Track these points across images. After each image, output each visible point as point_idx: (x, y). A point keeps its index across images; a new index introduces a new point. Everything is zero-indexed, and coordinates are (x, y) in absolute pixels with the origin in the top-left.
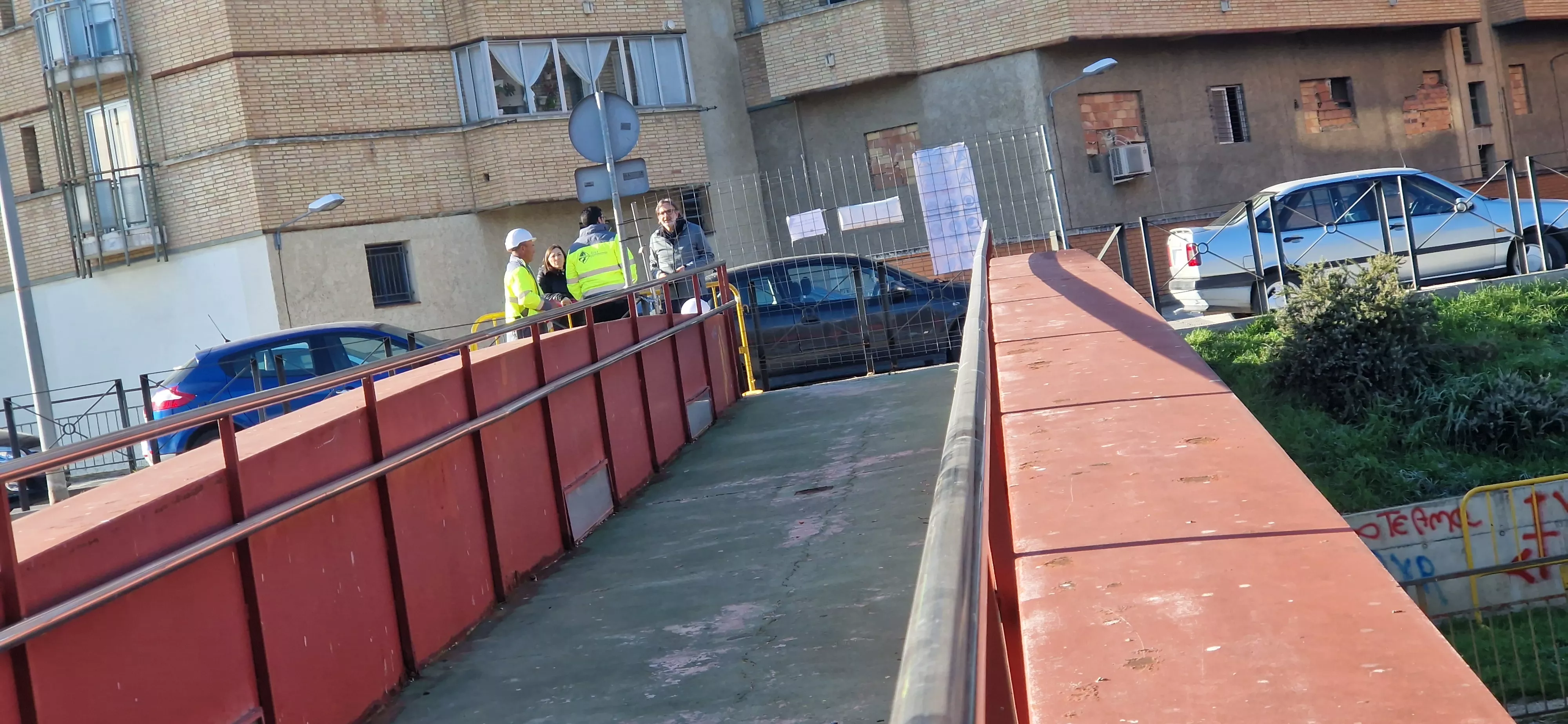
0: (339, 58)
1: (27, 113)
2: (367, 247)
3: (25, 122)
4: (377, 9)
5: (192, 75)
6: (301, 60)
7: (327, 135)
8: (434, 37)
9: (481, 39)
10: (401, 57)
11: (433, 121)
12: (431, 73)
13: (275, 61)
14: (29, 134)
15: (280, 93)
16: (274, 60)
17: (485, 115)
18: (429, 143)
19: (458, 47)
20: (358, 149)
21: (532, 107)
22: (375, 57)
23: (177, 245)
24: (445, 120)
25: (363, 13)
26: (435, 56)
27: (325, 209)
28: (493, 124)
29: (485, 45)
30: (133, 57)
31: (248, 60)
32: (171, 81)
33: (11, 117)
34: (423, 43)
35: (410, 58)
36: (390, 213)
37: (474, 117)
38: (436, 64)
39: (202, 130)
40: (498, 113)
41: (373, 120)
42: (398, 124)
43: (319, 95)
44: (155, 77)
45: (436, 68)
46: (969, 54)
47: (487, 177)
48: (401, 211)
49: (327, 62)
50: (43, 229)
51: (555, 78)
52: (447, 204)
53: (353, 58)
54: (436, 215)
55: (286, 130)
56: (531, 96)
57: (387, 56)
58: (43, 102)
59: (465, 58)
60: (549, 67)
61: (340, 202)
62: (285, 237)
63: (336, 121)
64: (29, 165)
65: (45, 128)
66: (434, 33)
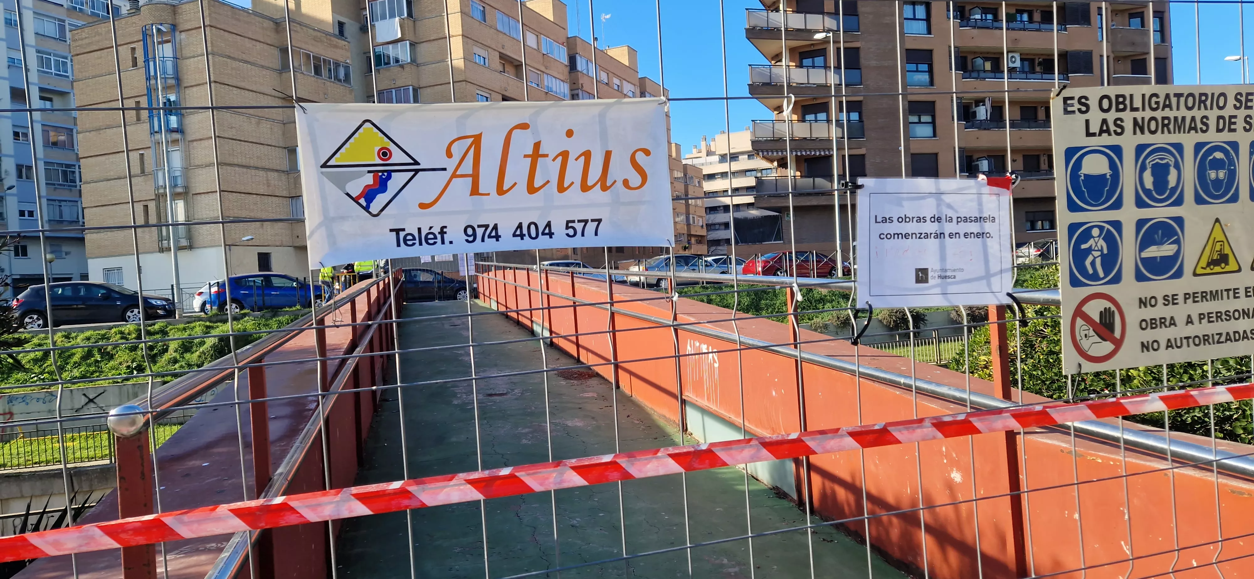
0: (255, 196)
1: (145, 200)
2: (258, 253)
3: (145, 203)
4: (268, 183)
5: (206, 195)
6: (243, 195)
8: (285, 193)
9: (300, 196)
10: (274, 198)
12: (283, 204)
14: (146, 207)
15: (235, 204)
16: (234, 194)
18: (280, 224)
19: (292, 197)
20: (259, 224)
22: (266, 197)
23: (194, 246)
25: (264, 184)
26: (285, 199)
27: (247, 240)
30: (186, 188)
31: (224, 193)
32: (199, 197)
33: (140, 201)
34: (281, 195)
35: (277, 198)
36: (266, 244)
38: (285, 201)
39: (208, 212)
41: (264, 216)
42: (271, 218)
43: (247, 206)
44: (193, 194)
45: (285, 203)
47: (298, 237)
48: (270, 243)
49: (251, 197)
50: (147, 237)
52: (284, 243)
53: (259, 196)
54: (281, 246)
55: (234, 218)
57: (270, 197)
58: (154, 197)
59: (294, 201)
61: (252, 239)
62: (232, 247)
63: (253, 215)
64: (143, 216)
65: (152, 206)
66: (285, 192)
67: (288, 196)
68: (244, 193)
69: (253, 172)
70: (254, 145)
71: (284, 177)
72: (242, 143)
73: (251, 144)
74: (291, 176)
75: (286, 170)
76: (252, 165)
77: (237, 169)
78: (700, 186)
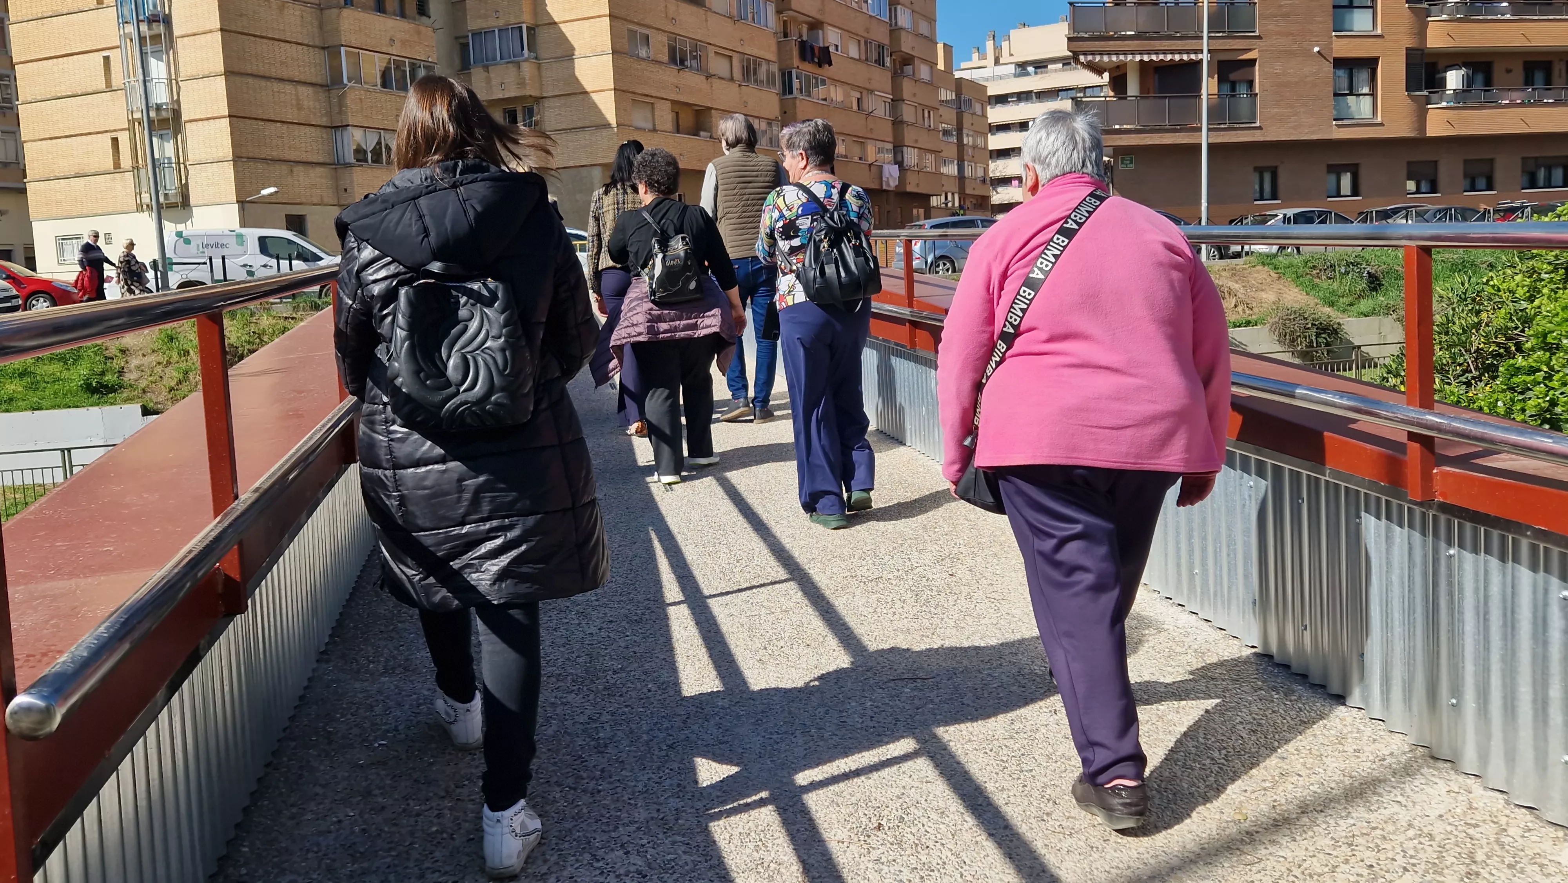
0: (279, 124)
1: (115, 131)
2: (286, 215)
3: (114, 135)
4: (299, 104)
5: (206, 123)
6: (260, 123)
7: (271, 160)
8: (324, 121)
9: (348, 126)
10: (308, 129)
11: (321, 160)
12: (322, 138)
13: (249, 122)
14: (115, 141)
15: (250, 137)
17: (347, 161)
18: (320, 170)
19: (336, 127)
20: (284, 168)
21: (370, 161)
22: (296, 126)
23: (191, 204)
24: (328, 161)
25: (293, 105)
26: (324, 130)
27: (271, 195)
28: (351, 165)
29: (349, 128)
30: (175, 111)
31: (235, 119)
32: (194, 125)
33: (106, 132)
34: (319, 123)
35: (312, 129)
36: (298, 201)
37: (342, 161)
38: (324, 134)
39: (208, 150)
40: (354, 161)
41: (293, 156)
42: (305, 160)
43: (268, 141)
44: (185, 121)
45: (324, 136)
46: (571, 164)
47: (346, 190)
48: (304, 201)
49: (273, 126)
50: (120, 187)
51: (381, 148)
52: (326, 200)
53: (285, 126)
54: (320, 205)
55: (251, 155)
56: (370, 155)
57: (302, 127)
58: (125, 125)
59: (339, 133)
60: (379, 143)
61: (278, 193)
62: (248, 206)
63: (275, 154)
64: (113, 156)
65: (124, 139)
66: (325, 119)
67: (329, 125)
68: (262, 120)
69: (276, 86)
70: (276, 43)
71: (322, 95)
72: (258, 39)
73: (272, 42)
74: (334, 93)
75: (324, 82)
76: (274, 75)
77: (250, 80)
78: (984, 116)
